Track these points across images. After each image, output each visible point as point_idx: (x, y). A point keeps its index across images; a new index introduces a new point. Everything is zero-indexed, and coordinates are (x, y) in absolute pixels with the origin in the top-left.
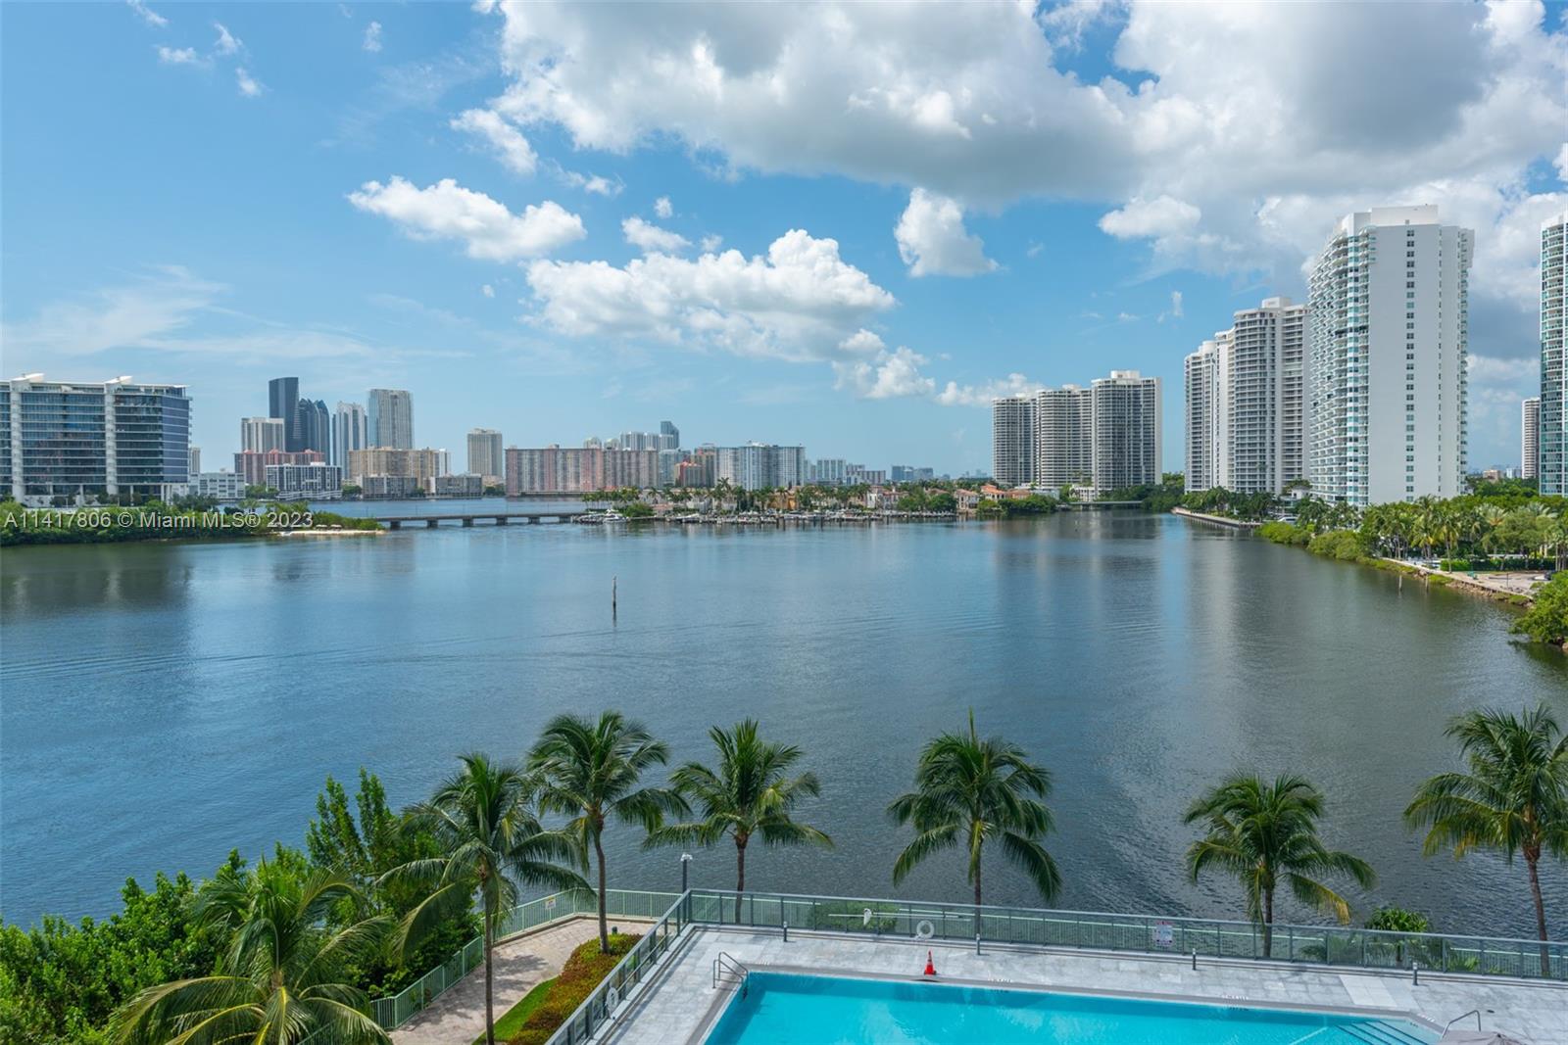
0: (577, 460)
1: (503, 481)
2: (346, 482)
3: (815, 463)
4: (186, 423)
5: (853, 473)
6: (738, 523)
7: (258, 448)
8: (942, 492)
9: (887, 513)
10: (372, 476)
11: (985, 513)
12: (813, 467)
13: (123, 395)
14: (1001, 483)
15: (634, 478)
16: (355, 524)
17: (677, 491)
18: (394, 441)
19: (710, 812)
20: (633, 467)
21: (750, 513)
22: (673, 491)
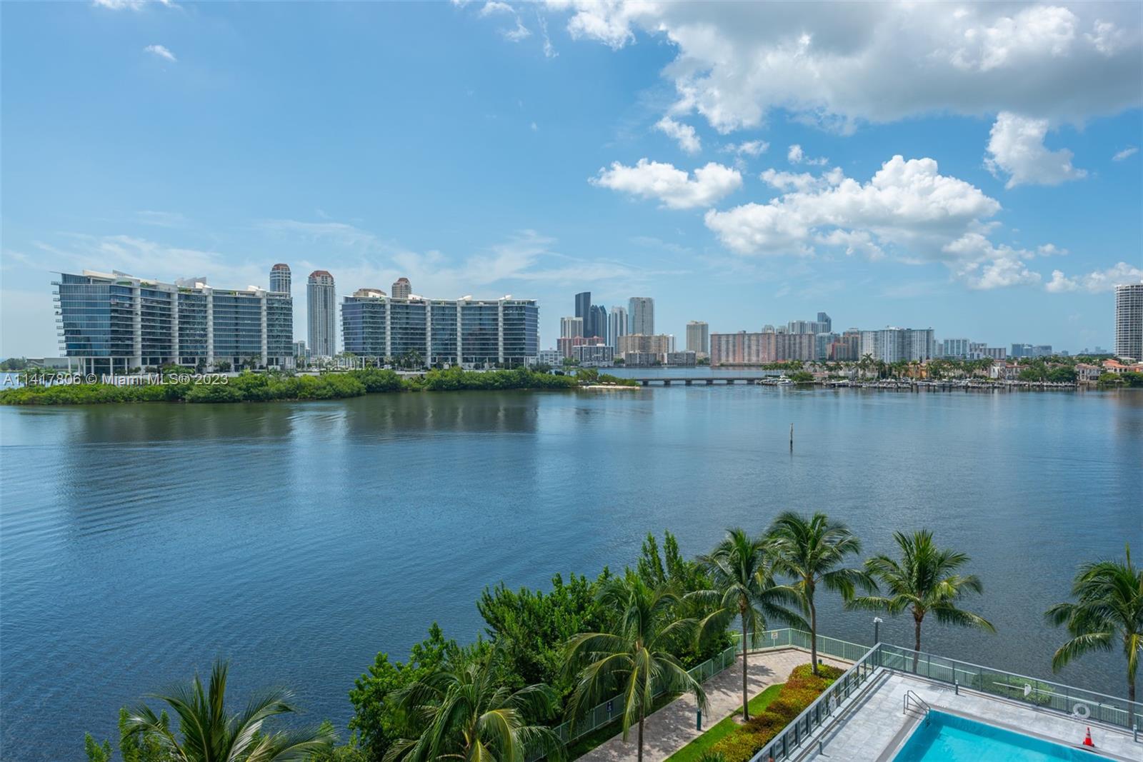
0: (758, 341)
1: (709, 356)
2: (616, 357)
3: (942, 342)
4: (536, 321)
5: (976, 350)
6: (879, 388)
7: (569, 336)
8: (1063, 365)
9: (1009, 382)
10: (631, 352)
11: (1106, 384)
12: (941, 345)
13: (508, 306)
14: (1123, 358)
15: (797, 354)
16: (623, 382)
17: (831, 363)
18: (643, 330)
19: (894, 592)
20: (797, 346)
21: (889, 380)
22: (827, 363)
